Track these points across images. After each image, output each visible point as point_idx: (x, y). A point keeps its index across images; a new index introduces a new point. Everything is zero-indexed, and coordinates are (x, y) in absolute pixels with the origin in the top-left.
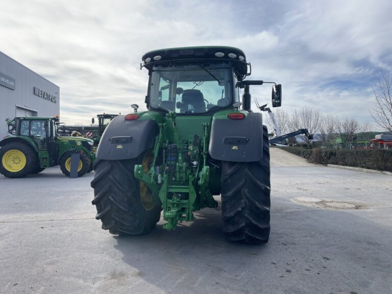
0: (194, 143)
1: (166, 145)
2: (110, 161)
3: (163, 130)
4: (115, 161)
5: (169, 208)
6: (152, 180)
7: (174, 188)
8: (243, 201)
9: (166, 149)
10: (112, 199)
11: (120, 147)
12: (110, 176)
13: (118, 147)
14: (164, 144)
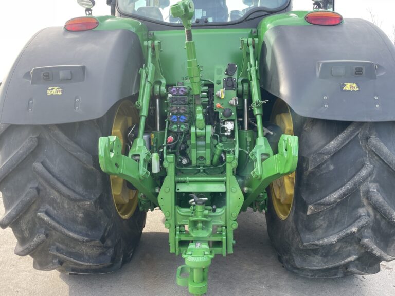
0: (226, 81)
1: (163, 89)
2: (35, 128)
3: (154, 57)
4: (46, 127)
5: (180, 226)
6: (143, 170)
7: (190, 182)
8: (362, 211)
9: (163, 97)
10: (46, 218)
11: (54, 91)
12: (38, 166)
13: (49, 93)
14: (158, 87)
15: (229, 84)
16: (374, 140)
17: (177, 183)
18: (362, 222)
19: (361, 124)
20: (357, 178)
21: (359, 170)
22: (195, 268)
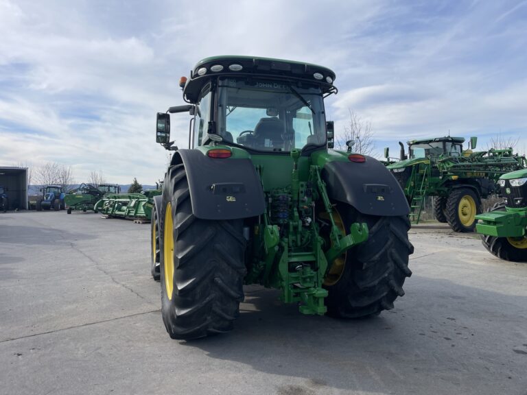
0: (307, 192)
11: (230, 199)
13: (228, 200)
15: (308, 194)
16: (392, 226)
17: (289, 256)
18: (390, 270)
19: (385, 217)
20: (387, 246)
21: (387, 241)
22: (321, 297)
